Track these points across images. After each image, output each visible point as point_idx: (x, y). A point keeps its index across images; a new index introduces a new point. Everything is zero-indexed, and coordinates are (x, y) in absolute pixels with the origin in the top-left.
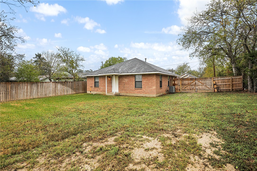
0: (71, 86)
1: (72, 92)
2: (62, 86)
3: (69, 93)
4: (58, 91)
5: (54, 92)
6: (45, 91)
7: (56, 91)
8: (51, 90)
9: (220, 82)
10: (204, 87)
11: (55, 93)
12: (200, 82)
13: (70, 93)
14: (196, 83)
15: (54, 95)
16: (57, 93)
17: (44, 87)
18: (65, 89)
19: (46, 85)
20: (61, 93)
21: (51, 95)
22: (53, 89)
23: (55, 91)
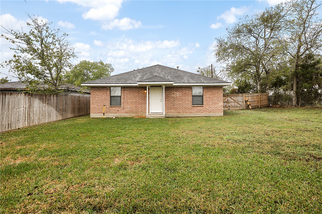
0: (55, 105)
1: (56, 116)
2: (41, 105)
3: (52, 119)
4: (35, 115)
5: (27, 118)
6: (8, 116)
7: (31, 115)
8: (22, 113)
9: (250, 98)
10: (236, 104)
11: (29, 121)
12: (232, 99)
13: (55, 119)
14: (228, 100)
15: (27, 125)
16: (33, 121)
17: (7, 106)
18: (46, 112)
19: (10, 101)
20: (39, 119)
21: (21, 126)
22: (24, 112)
23: (29, 115)
